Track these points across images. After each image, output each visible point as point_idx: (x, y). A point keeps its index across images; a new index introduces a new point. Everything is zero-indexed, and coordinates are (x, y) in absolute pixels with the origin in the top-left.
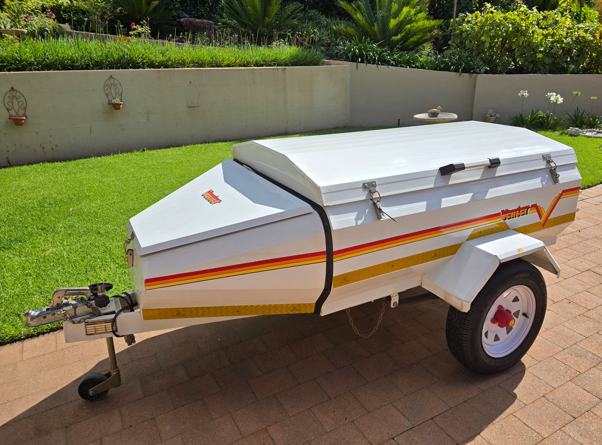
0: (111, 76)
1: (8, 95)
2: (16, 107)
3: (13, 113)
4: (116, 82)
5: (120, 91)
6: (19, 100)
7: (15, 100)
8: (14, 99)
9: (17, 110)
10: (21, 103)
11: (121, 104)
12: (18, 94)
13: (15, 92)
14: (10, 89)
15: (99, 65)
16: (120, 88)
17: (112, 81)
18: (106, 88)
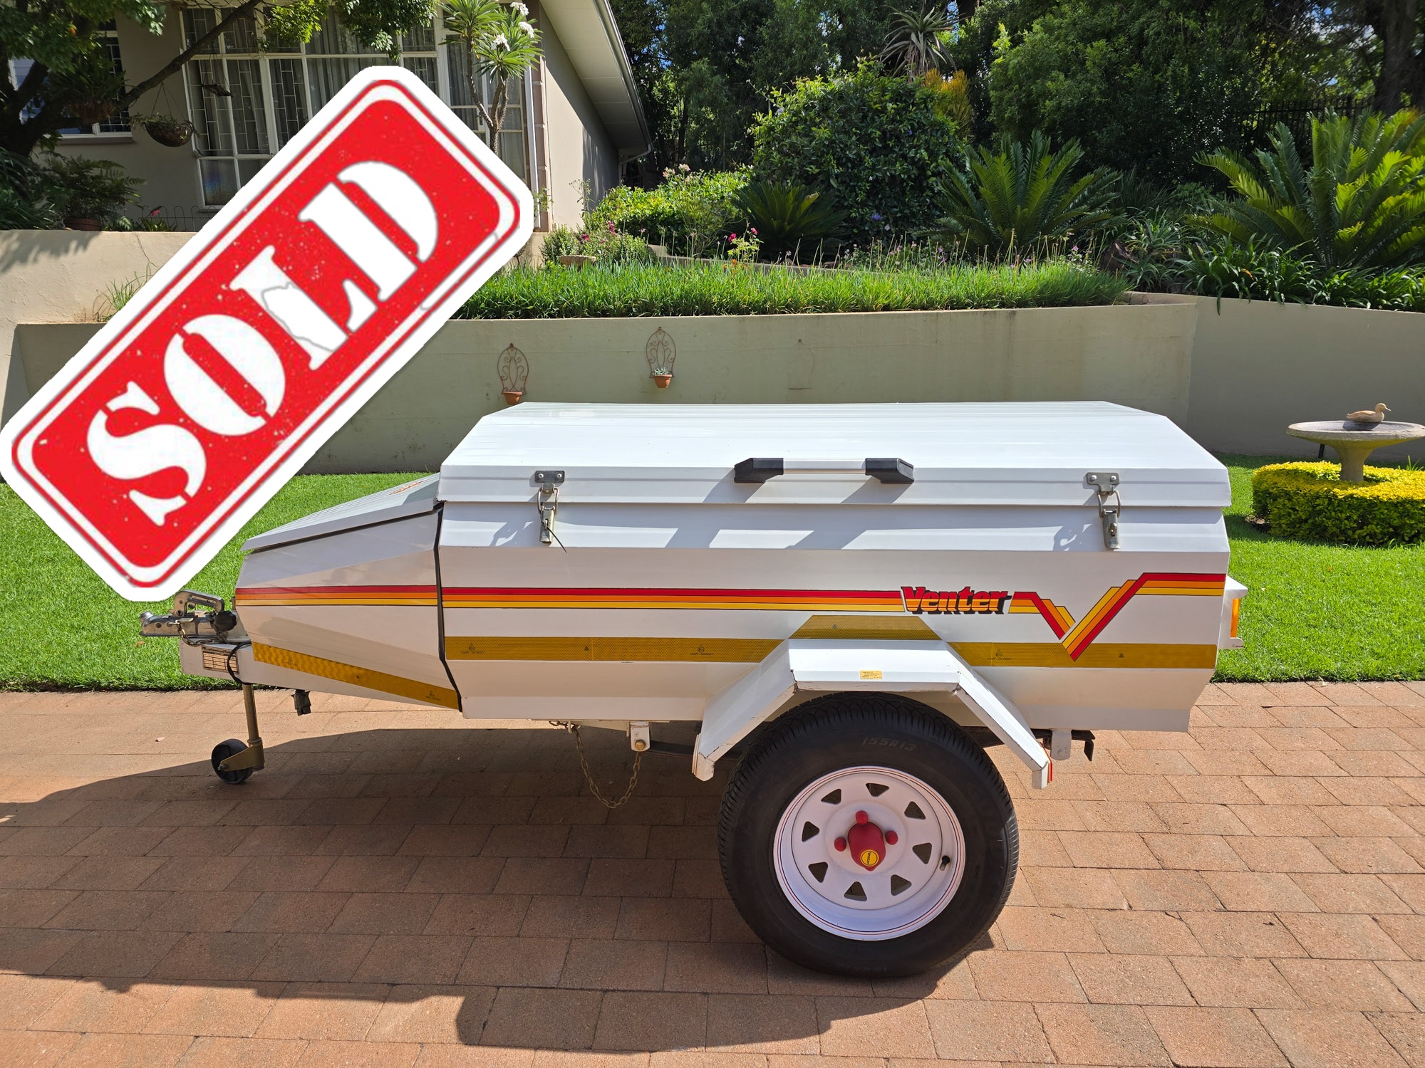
0: (660, 329)
1: (504, 356)
2: (513, 376)
3: (508, 384)
4: (667, 338)
5: (672, 356)
6: (519, 365)
7: (513, 364)
8: (513, 362)
9: (514, 381)
10: (520, 370)
11: (668, 378)
12: (519, 355)
13: (514, 351)
14: (508, 346)
15: (647, 309)
16: (673, 349)
17: (660, 337)
18: (649, 350)
